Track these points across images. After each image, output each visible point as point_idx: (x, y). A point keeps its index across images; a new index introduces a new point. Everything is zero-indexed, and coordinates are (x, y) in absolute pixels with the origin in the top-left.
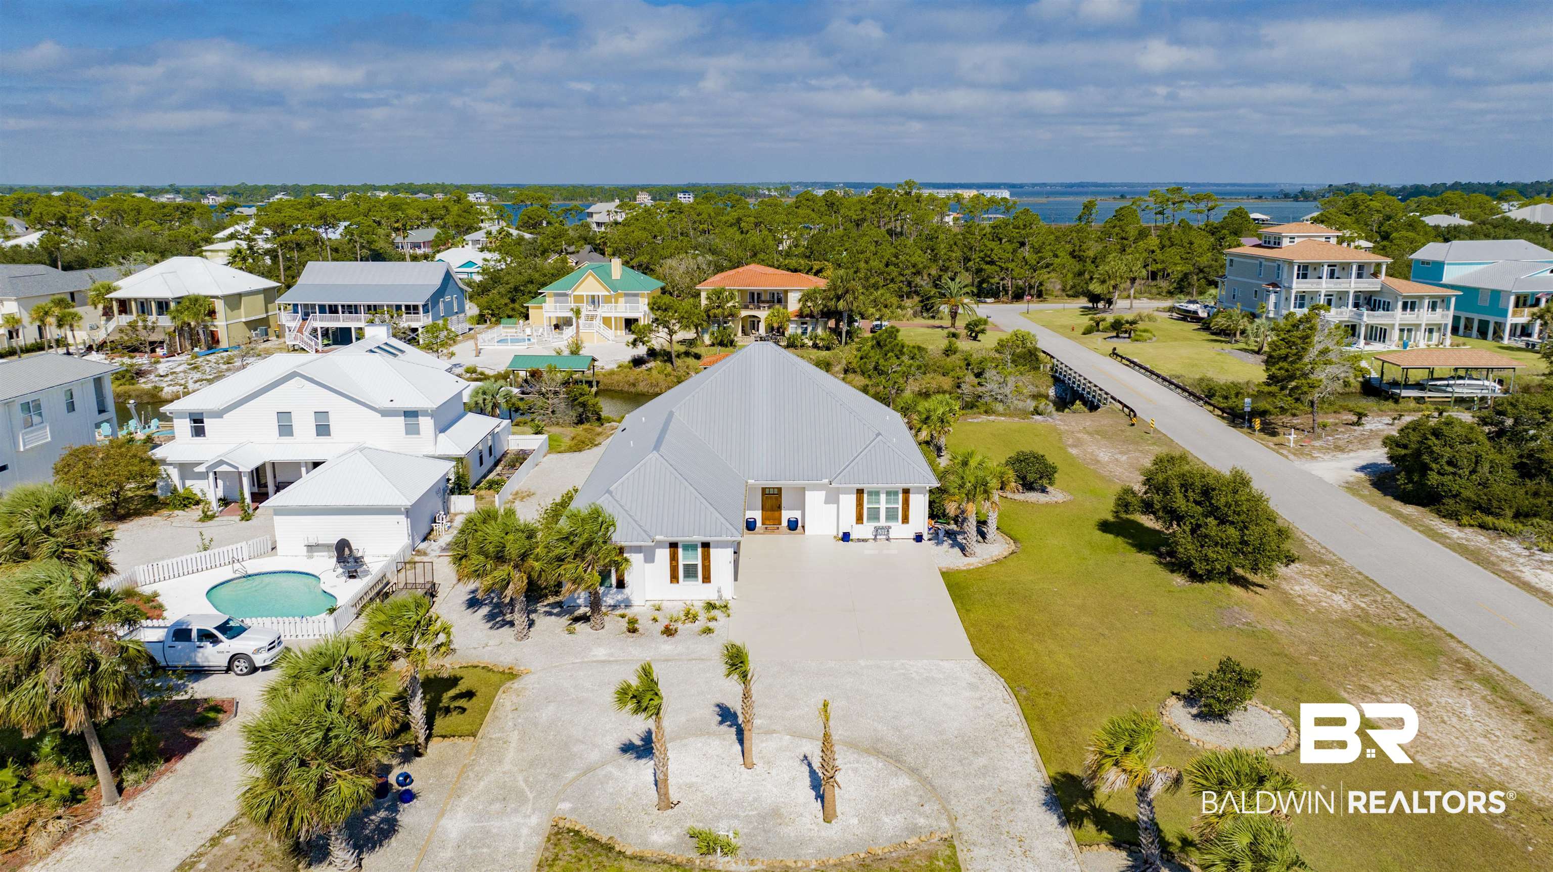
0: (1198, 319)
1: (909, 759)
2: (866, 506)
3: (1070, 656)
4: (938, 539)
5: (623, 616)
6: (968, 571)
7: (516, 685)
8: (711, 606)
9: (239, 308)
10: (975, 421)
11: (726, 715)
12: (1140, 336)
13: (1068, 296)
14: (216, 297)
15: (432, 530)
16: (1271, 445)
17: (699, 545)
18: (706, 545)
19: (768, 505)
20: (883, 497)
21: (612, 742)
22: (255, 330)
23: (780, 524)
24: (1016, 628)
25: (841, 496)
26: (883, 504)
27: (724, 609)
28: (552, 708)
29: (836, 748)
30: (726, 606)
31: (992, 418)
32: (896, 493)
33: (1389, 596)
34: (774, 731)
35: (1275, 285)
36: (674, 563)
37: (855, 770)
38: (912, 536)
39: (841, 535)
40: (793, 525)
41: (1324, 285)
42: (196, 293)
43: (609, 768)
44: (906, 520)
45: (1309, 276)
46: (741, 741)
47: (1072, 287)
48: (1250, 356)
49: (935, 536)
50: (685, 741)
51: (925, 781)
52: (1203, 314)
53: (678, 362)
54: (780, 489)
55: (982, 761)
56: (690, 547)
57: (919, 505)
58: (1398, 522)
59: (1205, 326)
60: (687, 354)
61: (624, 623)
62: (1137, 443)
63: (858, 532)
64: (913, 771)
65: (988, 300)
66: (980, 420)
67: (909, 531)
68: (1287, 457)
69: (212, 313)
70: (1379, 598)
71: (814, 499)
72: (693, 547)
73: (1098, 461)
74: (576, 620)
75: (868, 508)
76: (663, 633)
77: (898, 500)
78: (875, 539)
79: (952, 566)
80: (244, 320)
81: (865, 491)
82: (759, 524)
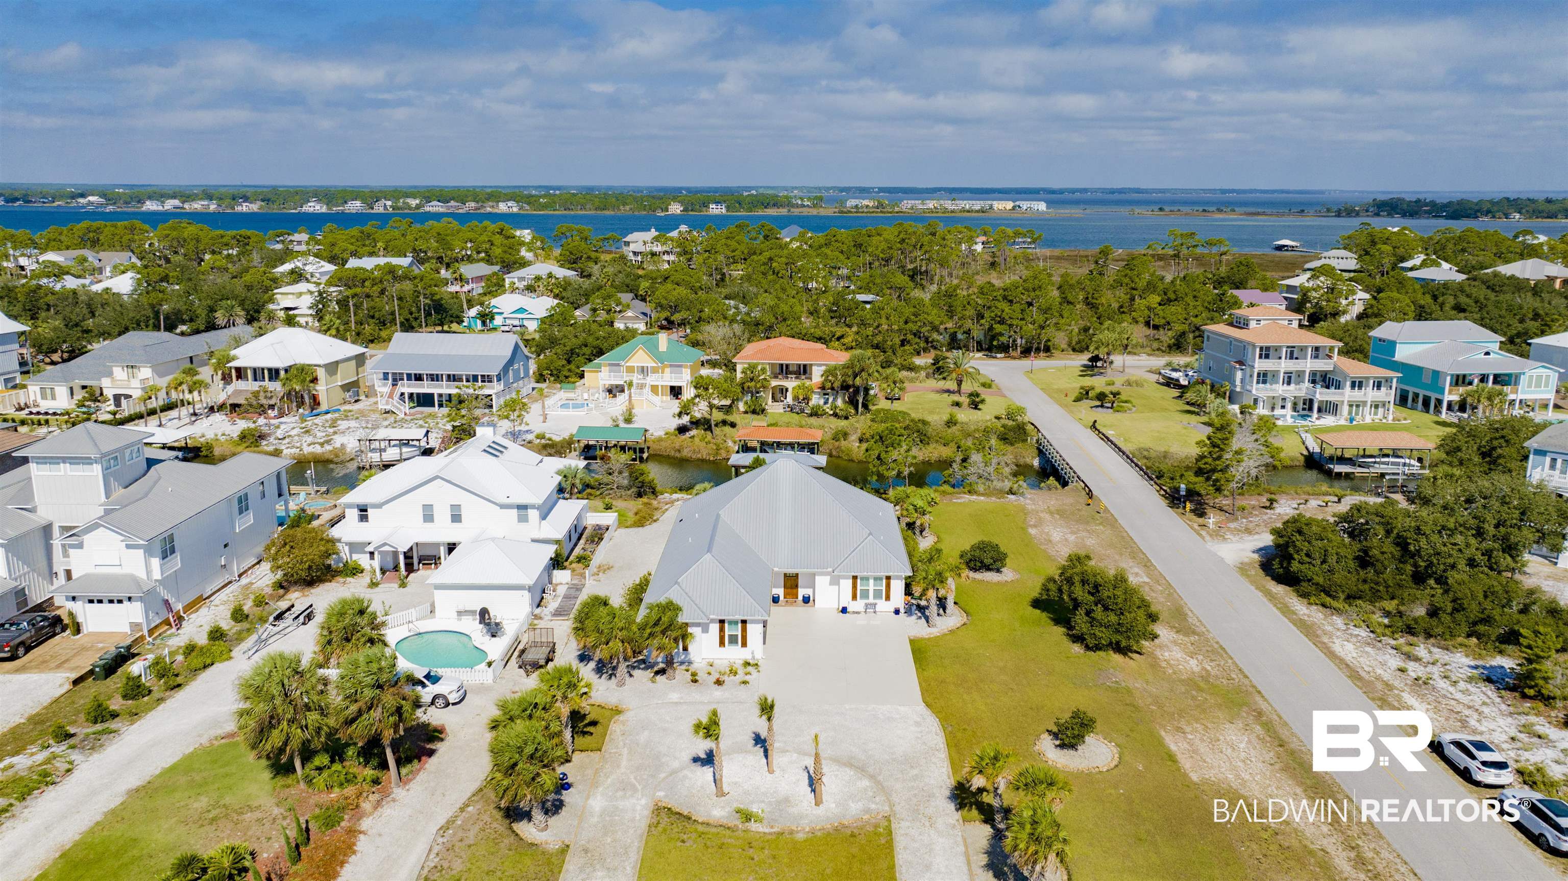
0: (1178, 387)
1: (870, 770)
2: (859, 588)
3: (986, 704)
5: (687, 671)
6: (929, 639)
7: (621, 718)
8: (747, 664)
9: (336, 374)
10: (959, 501)
11: (759, 740)
12: (1122, 407)
14: (319, 366)
15: (543, 598)
16: (1196, 526)
17: (740, 621)
18: (744, 622)
19: (788, 584)
20: (871, 582)
21: (687, 756)
22: (349, 391)
23: (797, 599)
24: (954, 683)
25: (841, 580)
26: (871, 586)
27: (756, 667)
28: (646, 733)
29: (823, 762)
30: (757, 665)
31: (975, 497)
32: (881, 579)
33: (1230, 661)
34: (787, 751)
35: (1241, 363)
36: (722, 633)
37: (836, 776)
38: (893, 610)
39: (841, 608)
40: (806, 600)
41: (1283, 365)
42: (302, 362)
43: (685, 772)
44: (888, 598)
45: (1271, 356)
46: (766, 757)
49: (908, 612)
50: (731, 756)
51: (878, 783)
52: (1183, 382)
53: (717, 431)
54: (797, 575)
55: (915, 772)
56: (733, 623)
57: (898, 587)
58: (1265, 600)
59: (1182, 394)
60: (724, 423)
61: (688, 676)
62: (1087, 523)
63: (853, 606)
64: (872, 777)
65: (999, 355)
66: (962, 500)
67: (890, 606)
68: (1203, 538)
69: (315, 380)
70: (1222, 663)
71: (822, 582)
72: (736, 623)
73: (1050, 541)
74: (657, 673)
75: (861, 589)
76: (715, 683)
77: (882, 584)
78: (865, 612)
79: (918, 635)
80: (340, 384)
81: (859, 577)
82: (782, 598)
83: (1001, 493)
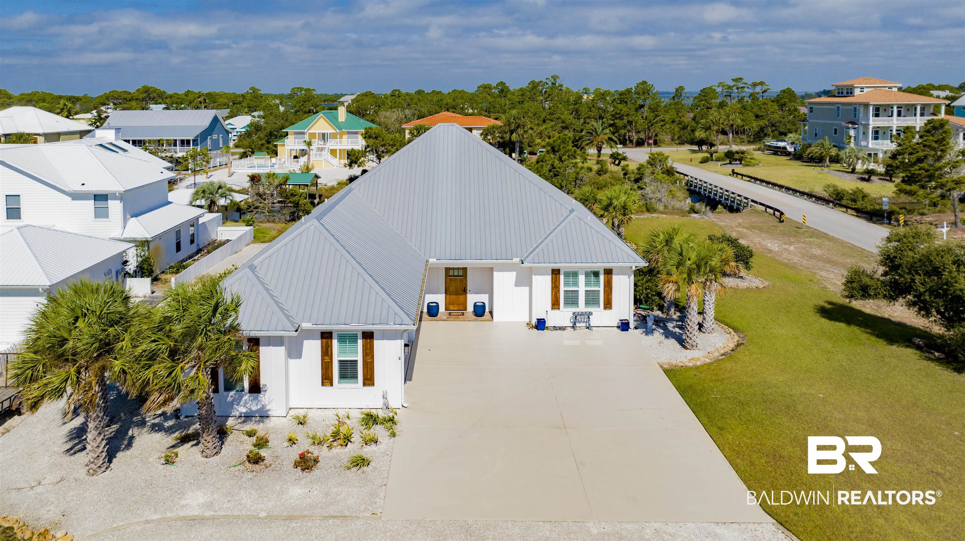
0: (788, 154)
2: (562, 288)
4: (646, 327)
5: (250, 434)
8: (371, 419)
12: (749, 162)
13: (676, 143)
17: (360, 335)
18: (368, 336)
19: (452, 289)
20: (582, 278)
23: (466, 310)
25: (534, 277)
26: (582, 286)
27: (389, 424)
30: (392, 420)
32: (597, 274)
35: (853, 123)
36: (327, 359)
38: (616, 323)
39: (534, 322)
40: (479, 311)
41: (893, 122)
44: (608, 305)
45: (880, 114)
47: (679, 138)
48: (846, 175)
52: (790, 149)
54: (465, 270)
56: (347, 338)
57: (623, 288)
59: (797, 157)
61: (249, 446)
63: (554, 318)
65: (619, 146)
67: (613, 318)
71: (504, 282)
72: (353, 338)
75: (565, 291)
76: (296, 465)
77: (598, 281)
78: (574, 327)
79: (675, 364)
81: (562, 272)
82: (442, 309)
83: (682, 213)
